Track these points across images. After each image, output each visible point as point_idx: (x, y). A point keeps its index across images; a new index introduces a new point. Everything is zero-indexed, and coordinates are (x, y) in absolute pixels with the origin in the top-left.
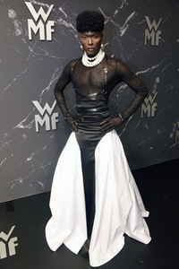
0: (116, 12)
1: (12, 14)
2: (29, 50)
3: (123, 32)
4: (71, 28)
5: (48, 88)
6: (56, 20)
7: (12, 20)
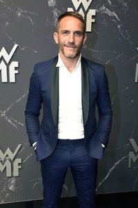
1: (51, 2)
4: (114, 18)
6: (98, 9)
7: (51, 8)
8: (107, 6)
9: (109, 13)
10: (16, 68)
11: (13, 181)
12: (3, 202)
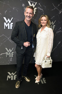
0: (59, 5)
1: (23, 5)
3: (60, 12)
4: (42, 11)
6: (37, 8)
7: (23, 7)
8: (40, 7)
10: (12, 25)
11: (11, 58)
12: (9, 64)
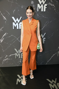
2: (37, 15)
5: (42, 29)
6: (48, 4)
8: (51, 3)
9: (52, 5)
12: (18, 66)
